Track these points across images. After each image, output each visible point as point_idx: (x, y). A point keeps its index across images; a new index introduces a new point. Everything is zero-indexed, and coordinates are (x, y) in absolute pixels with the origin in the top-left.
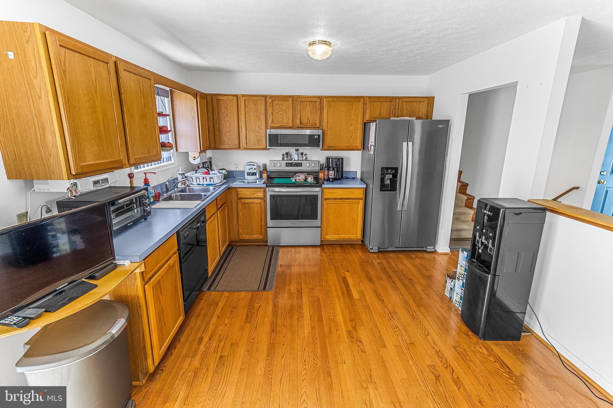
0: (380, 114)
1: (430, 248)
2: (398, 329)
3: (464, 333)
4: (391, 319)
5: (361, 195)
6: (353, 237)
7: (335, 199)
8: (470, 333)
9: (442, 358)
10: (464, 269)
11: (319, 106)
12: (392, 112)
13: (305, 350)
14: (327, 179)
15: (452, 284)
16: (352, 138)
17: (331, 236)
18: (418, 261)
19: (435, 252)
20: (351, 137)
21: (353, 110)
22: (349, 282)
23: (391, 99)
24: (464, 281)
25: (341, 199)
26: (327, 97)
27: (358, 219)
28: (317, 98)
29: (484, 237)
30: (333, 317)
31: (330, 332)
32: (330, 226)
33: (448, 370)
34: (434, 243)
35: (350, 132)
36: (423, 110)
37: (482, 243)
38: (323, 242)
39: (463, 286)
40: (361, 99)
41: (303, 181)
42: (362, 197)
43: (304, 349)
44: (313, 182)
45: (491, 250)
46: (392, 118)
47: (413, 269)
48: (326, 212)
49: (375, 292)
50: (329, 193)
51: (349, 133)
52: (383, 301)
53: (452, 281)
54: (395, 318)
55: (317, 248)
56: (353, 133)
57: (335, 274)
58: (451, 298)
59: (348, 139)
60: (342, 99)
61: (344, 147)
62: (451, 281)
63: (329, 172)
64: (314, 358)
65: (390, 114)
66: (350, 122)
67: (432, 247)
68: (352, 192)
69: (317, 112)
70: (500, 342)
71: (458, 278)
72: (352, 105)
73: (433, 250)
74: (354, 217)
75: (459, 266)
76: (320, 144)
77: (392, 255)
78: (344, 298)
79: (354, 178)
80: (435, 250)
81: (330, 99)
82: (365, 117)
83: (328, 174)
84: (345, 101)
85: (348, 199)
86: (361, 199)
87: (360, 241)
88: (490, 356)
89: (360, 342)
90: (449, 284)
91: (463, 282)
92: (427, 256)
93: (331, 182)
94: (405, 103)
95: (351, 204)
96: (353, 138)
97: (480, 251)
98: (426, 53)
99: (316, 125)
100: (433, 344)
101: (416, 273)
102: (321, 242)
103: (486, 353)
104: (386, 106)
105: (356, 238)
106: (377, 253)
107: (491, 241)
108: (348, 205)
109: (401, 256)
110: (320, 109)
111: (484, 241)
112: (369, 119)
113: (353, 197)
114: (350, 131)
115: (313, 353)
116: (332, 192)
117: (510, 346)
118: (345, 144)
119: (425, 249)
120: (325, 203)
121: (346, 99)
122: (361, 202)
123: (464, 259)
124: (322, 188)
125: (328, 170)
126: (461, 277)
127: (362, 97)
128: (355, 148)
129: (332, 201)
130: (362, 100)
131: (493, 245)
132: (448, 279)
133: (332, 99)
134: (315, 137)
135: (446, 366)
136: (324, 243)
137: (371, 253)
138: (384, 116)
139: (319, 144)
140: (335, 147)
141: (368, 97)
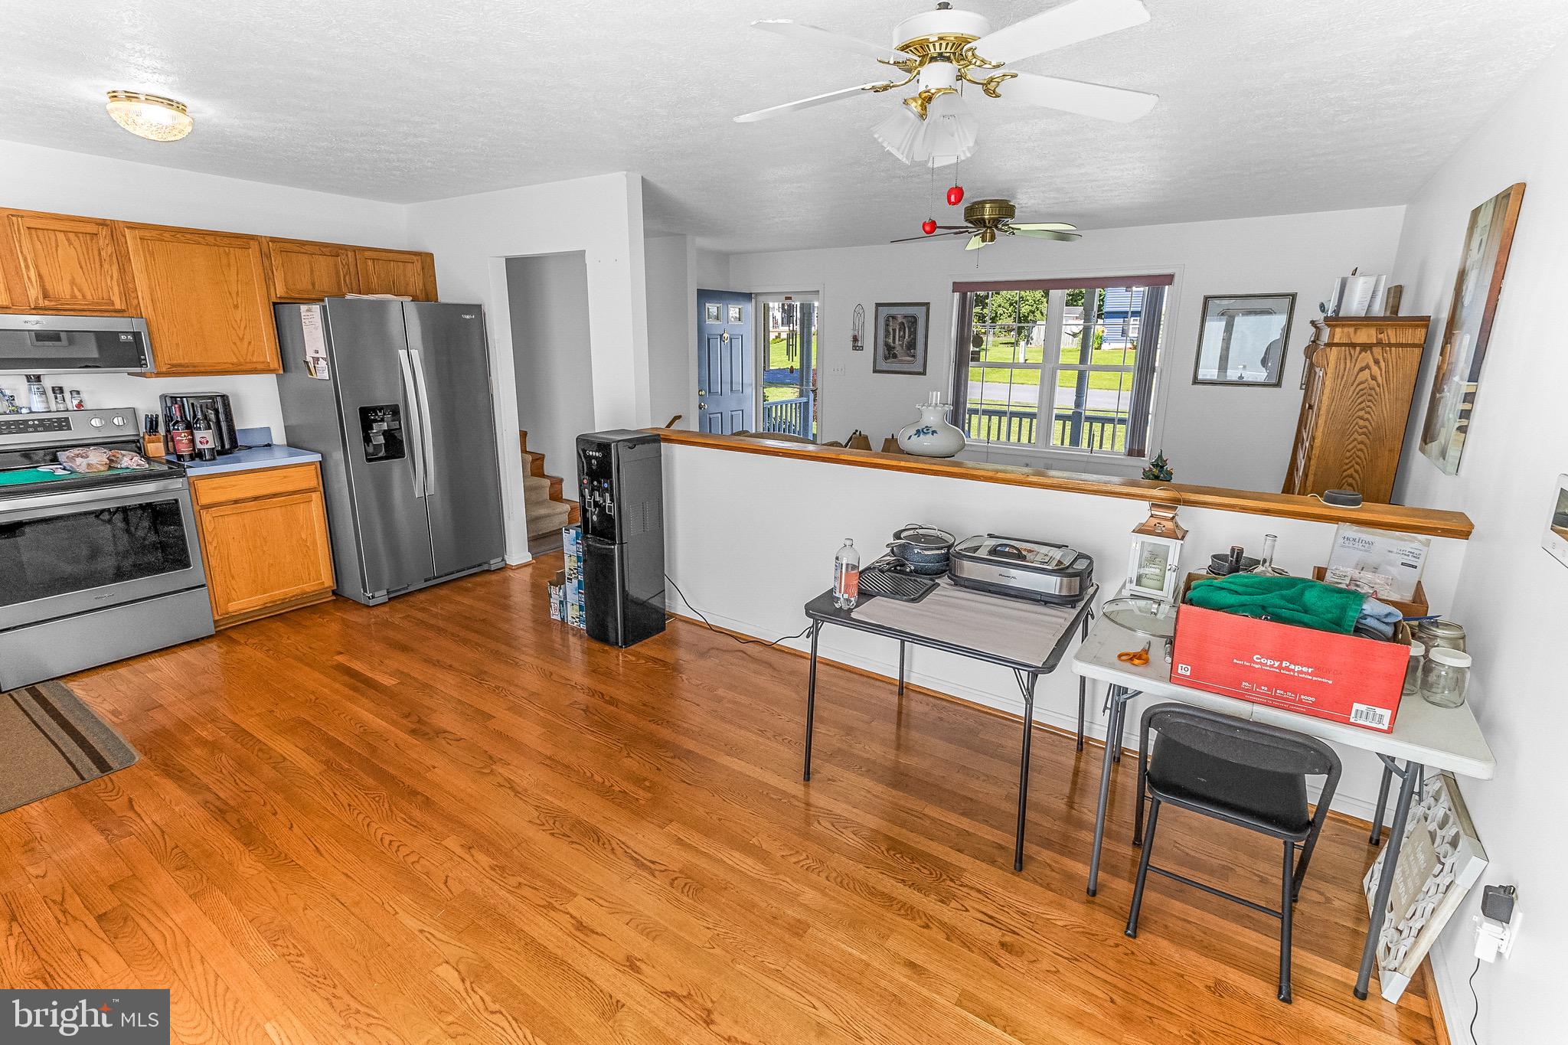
0: (313, 285)
1: (495, 563)
2: (501, 689)
3: (599, 651)
4: (480, 683)
5: (311, 479)
6: (309, 587)
7: (236, 502)
8: (607, 648)
9: (582, 689)
10: (575, 559)
11: (110, 249)
12: (345, 280)
13: (335, 794)
14: (191, 455)
15: (561, 594)
16: (246, 342)
17: (243, 602)
18: (481, 591)
19: (506, 567)
20: (242, 339)
21: (234, 270)
22: (357, 668)
23: (334, 251)
24: (581, 578)
25: (256, 499)
26: (133, 226)
27: (314, 542)
28: (97, 224)
29: (597, 493)
30: (362, 729)
31: (374, 750)
32: (236, 577)
33: (597, 697)
34: (501, 548)
35: (236, 326)
36: (415, 281)
37: (596, 504)
38: (221, 626)
39: (580, 587)
40: (252, 242)
41: (102, 468)
42: (316, 485)
43: (332, 795)
44: (147, 466)
45: (610, 507)
46: (349, 297)
47: (481, 605)
48: (216, 540)
49: (425, 661)
50: (214, 489)
51: (234, 328)
52: (451, 666)
53: (560, 589)
54: (487, 679)
55: (208, 642)
56: (245, 328)
57: (308, 669)
58: (563, 619)
59: (235, 343)
60: (188, 236)
61: (226, 366)
62: (558, 591)
63: (192, 434)
64: (366, 794)
65: (339, 283)
66: (230, 301)
67: (500, 559)
68: (285, 477)
69: (106, 266)
70: (646, 641)
71: (568, 578)
72: (228, 254)
73: (501, 565)
74: (304, 536)
75: (566, 557)
76: (145, 359)
77: (422, 597)
78: (363, 695)
79: (269, 445)
80: (506, 564)
81: (147, 234)
82: (272, 290)
83: (192, 441)
84: (199, 243)
85: (275, 495)
86: (314, 490)
87: (331, 594)
88: (638, 660)
89: (445, 732)
90: (556, 594)
91: (579, 581)
92: (494, 577)
93: (209, 460)
94: (370, 263)
95: (289, 507)
96: (250, 343)
97: (595, 518)
98: (416, 169)
99: (113, 304)
100: (563, 682)
101: (488, 608)
102: (216, 627)
103: (634, 659)
104: (323, 264)
105: (321, 587)
106: (388, 604)
107: (607, 495)
108: (278, 509)
109: (444, 592)
110: (114, 258)
111: (598, 499)
112: (283, 295)
113: (291, 488)
114: (234, 323)
115: (359, 789)
116: (223, 485)
117: (657, 640)
118: (228, 358)
119: (486, 567)
120: (206, 517)
121: (204, 238)
122: (317, 498)
123: (573, 543)
124: (188, 477)
125: (189, 427)
126: (574, 573)
127: (253, 238)
128: (260, 366)
129: (227, 510)
130: (254, 245)
131: (612, 500)
132: (552, 589)
133: (154, 233)
134: (123, 337)
135: (591, 694)
136: (222, 628)
137: (373, 606)
138: (326, 290)
139: (143, 357)
140: (195, 367)
141: (268, 239)
